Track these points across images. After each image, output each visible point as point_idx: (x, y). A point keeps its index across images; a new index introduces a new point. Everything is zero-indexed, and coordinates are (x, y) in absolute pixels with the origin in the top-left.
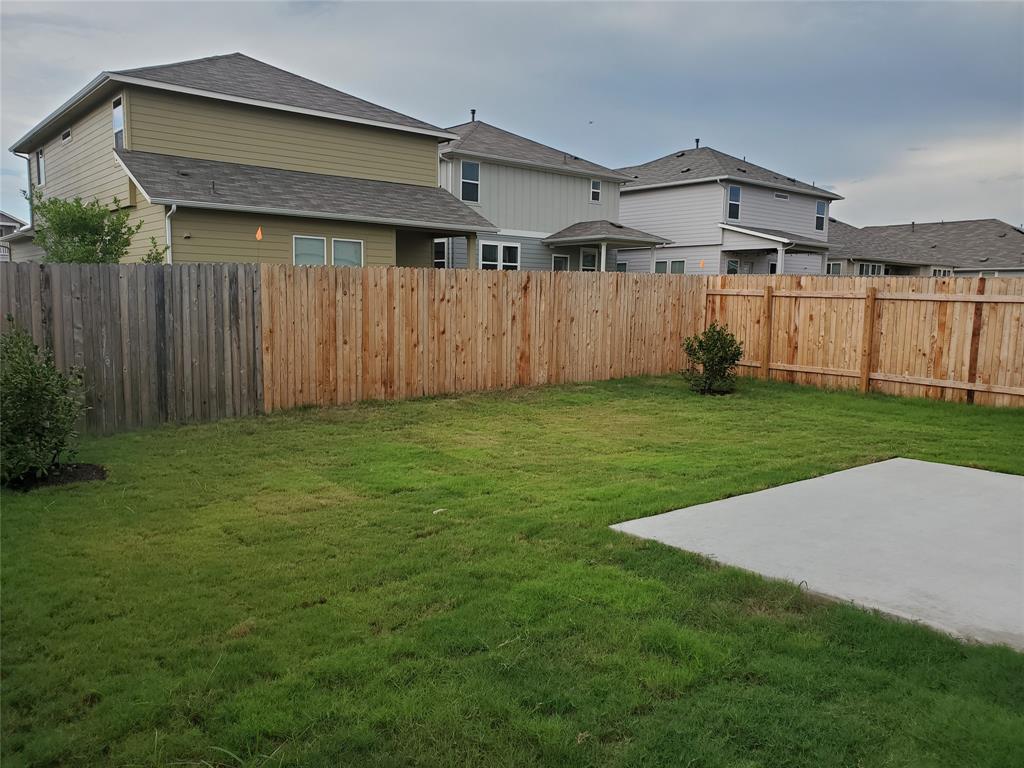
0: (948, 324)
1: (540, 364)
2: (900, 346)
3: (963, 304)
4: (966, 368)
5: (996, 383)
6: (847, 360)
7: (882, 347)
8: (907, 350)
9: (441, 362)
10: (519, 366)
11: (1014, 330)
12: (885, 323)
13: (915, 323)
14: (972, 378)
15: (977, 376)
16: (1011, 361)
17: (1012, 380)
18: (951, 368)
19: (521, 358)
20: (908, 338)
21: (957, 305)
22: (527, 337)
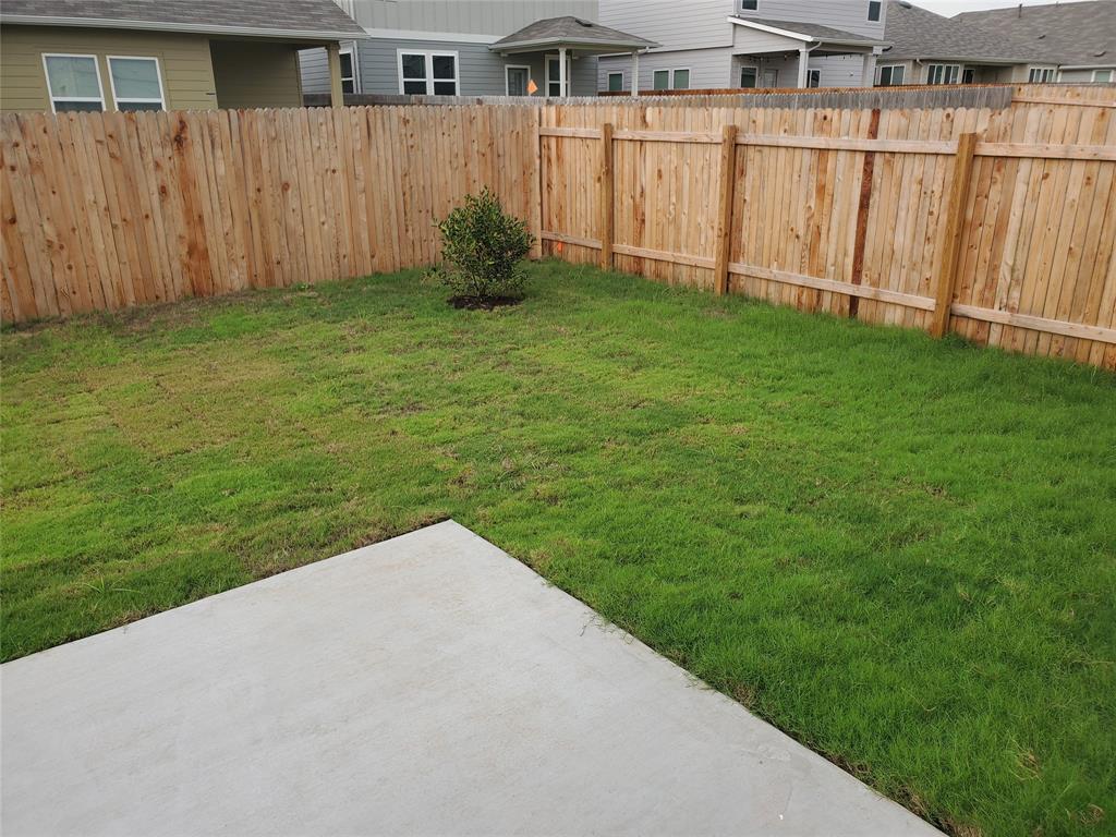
0: (829, 187)
1: (232, 260)
2: (768, 220)
3: (849, 154)
4: (850, 261)
5: (887, 286)
6: (703, 242)
7: (745, 222)
8: (777, 227)
9: (20, 269)
10: (188, 267)
11: (914, 200)
12: (748, 184)
13: (787, 186)
14: (857, 279)
15: (864, 273)
16: (907, 251)
17: (907, 282)
18: (831, 260)
19: (190, 253)
20: (778, 208)
21: (842, 155)
22: (195, 220)
